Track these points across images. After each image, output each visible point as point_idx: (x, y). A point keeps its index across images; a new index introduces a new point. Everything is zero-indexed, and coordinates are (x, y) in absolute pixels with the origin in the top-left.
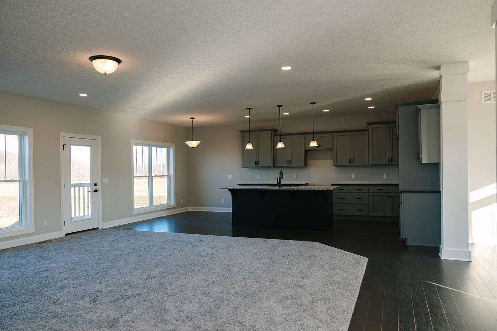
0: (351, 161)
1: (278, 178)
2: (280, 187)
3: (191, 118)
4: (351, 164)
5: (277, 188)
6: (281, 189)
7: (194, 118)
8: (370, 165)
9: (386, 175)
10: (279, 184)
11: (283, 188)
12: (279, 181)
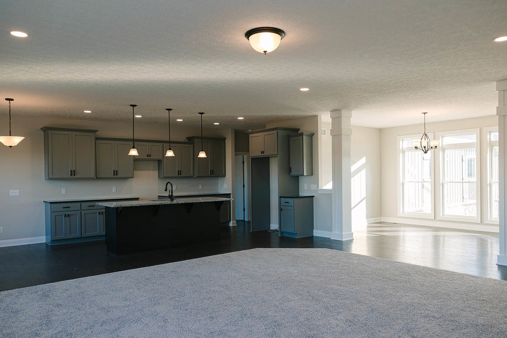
0: (180, 172)
1: (169, 191)
2: (172, 200)
3: (7, 99)
4: (179, 176)
5: (168, 202)
6: (173, 203)
7: (13, 100)
8: (195, 177)
9: (201, 186)
10: (171, 197)
11: (175, 202)
12: (170, 194)
